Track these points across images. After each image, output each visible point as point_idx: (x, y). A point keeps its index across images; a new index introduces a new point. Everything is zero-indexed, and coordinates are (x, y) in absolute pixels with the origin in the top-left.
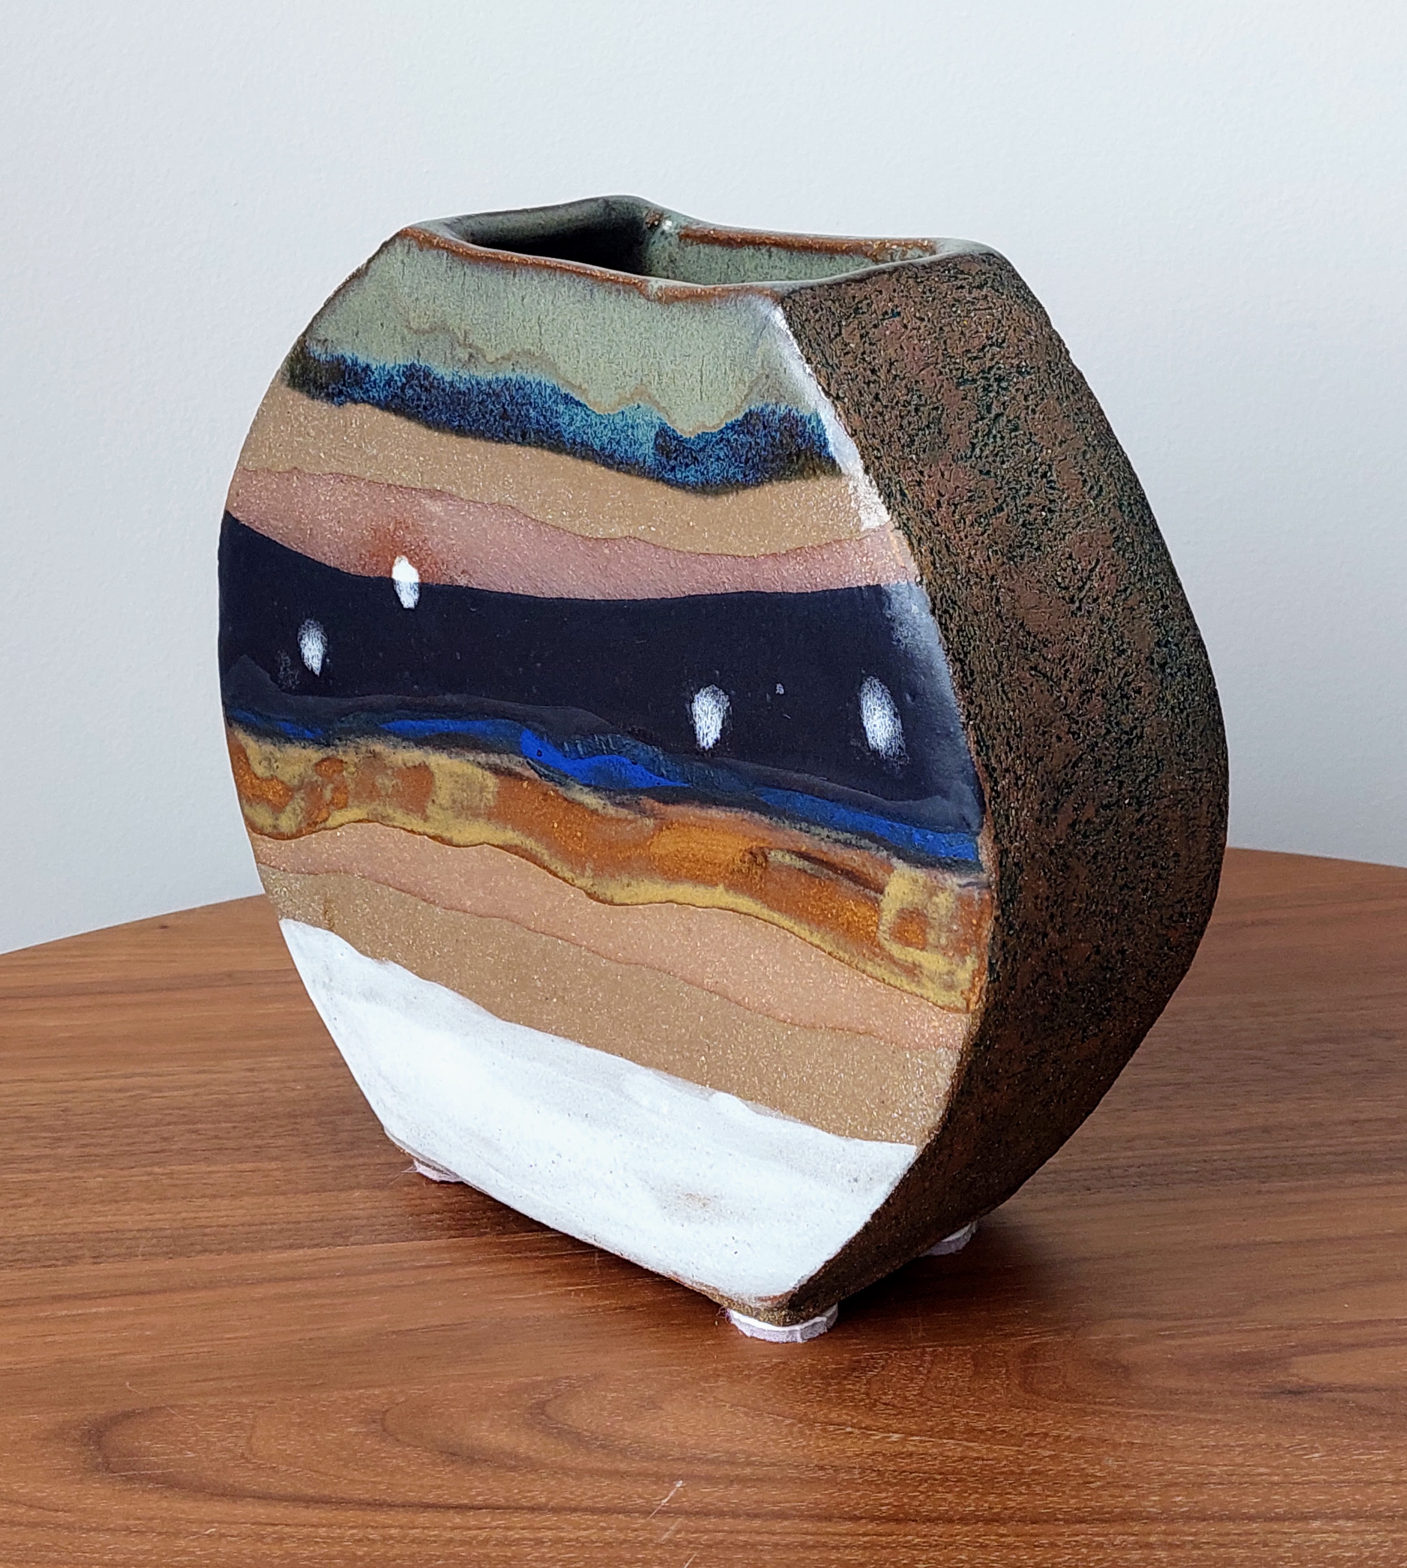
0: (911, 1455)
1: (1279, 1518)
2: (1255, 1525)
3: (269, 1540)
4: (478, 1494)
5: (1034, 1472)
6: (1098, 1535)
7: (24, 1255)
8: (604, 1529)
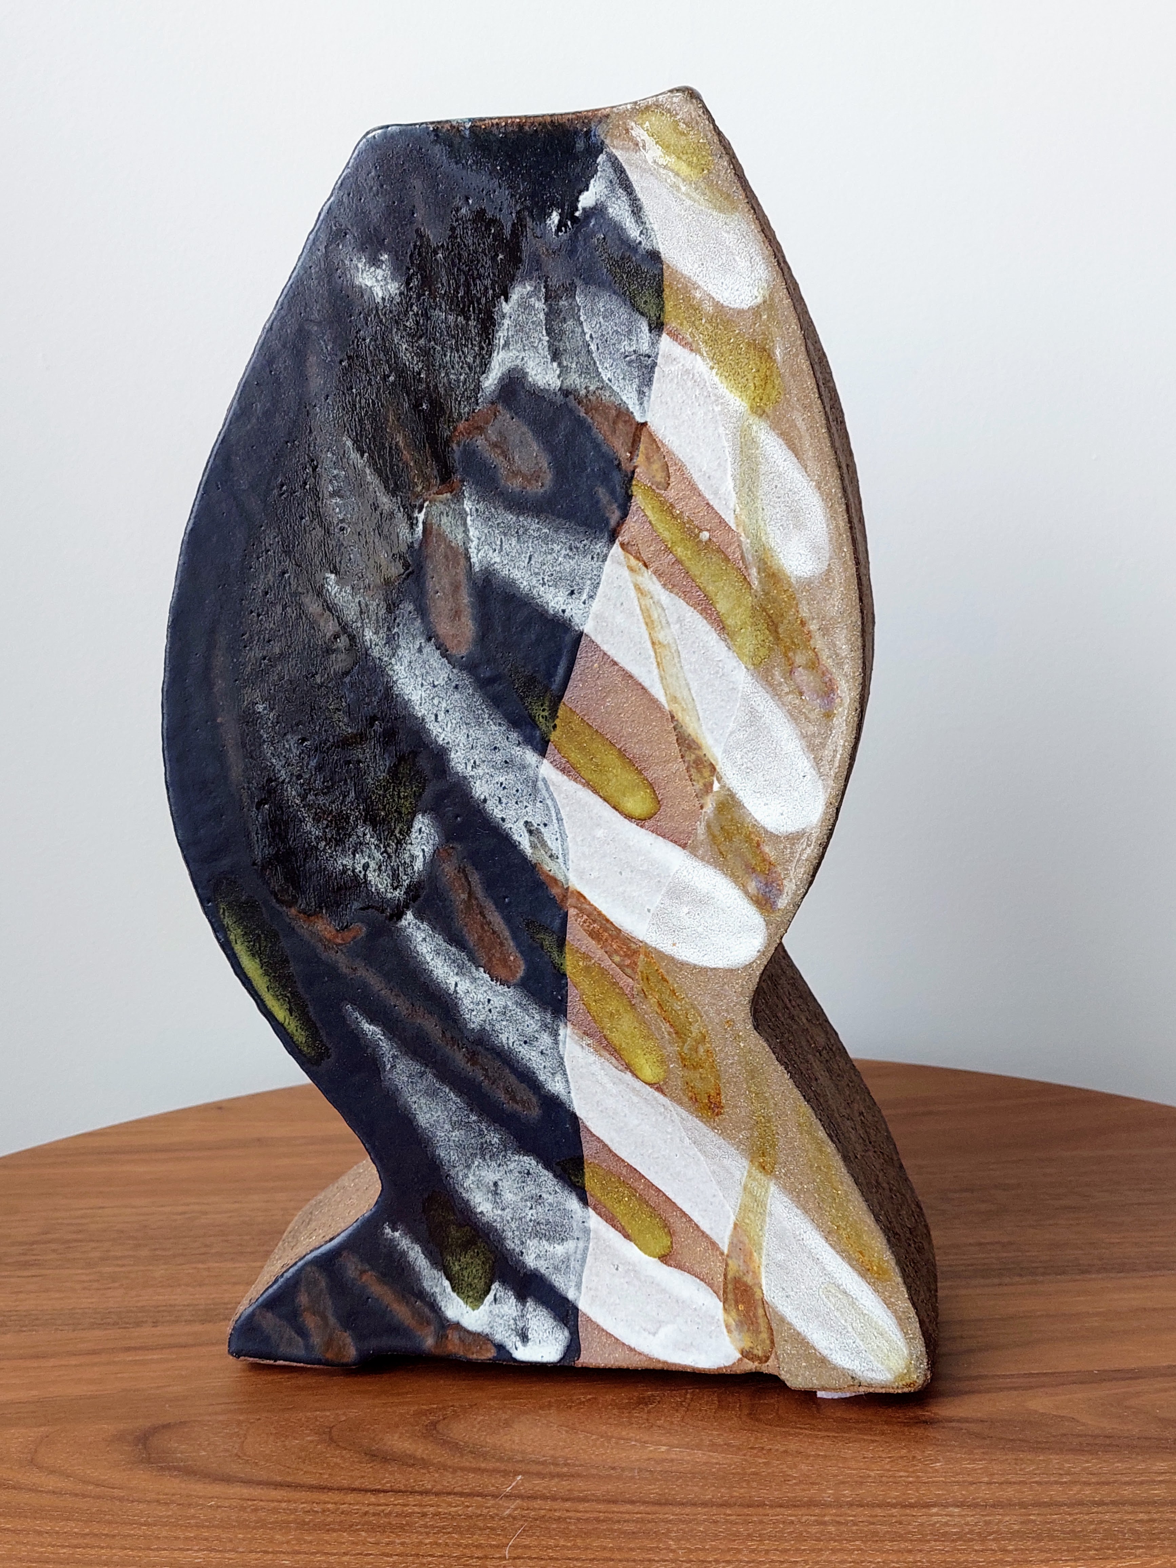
0: (672, 1460)
1: (912, 1506)
2: (894, 1510)
3: (249, 1510)
4: (387, 1482)
5: (754, 1473)
6: (791, 1516)
7: (109, 1320)
8: (468, 1507)
